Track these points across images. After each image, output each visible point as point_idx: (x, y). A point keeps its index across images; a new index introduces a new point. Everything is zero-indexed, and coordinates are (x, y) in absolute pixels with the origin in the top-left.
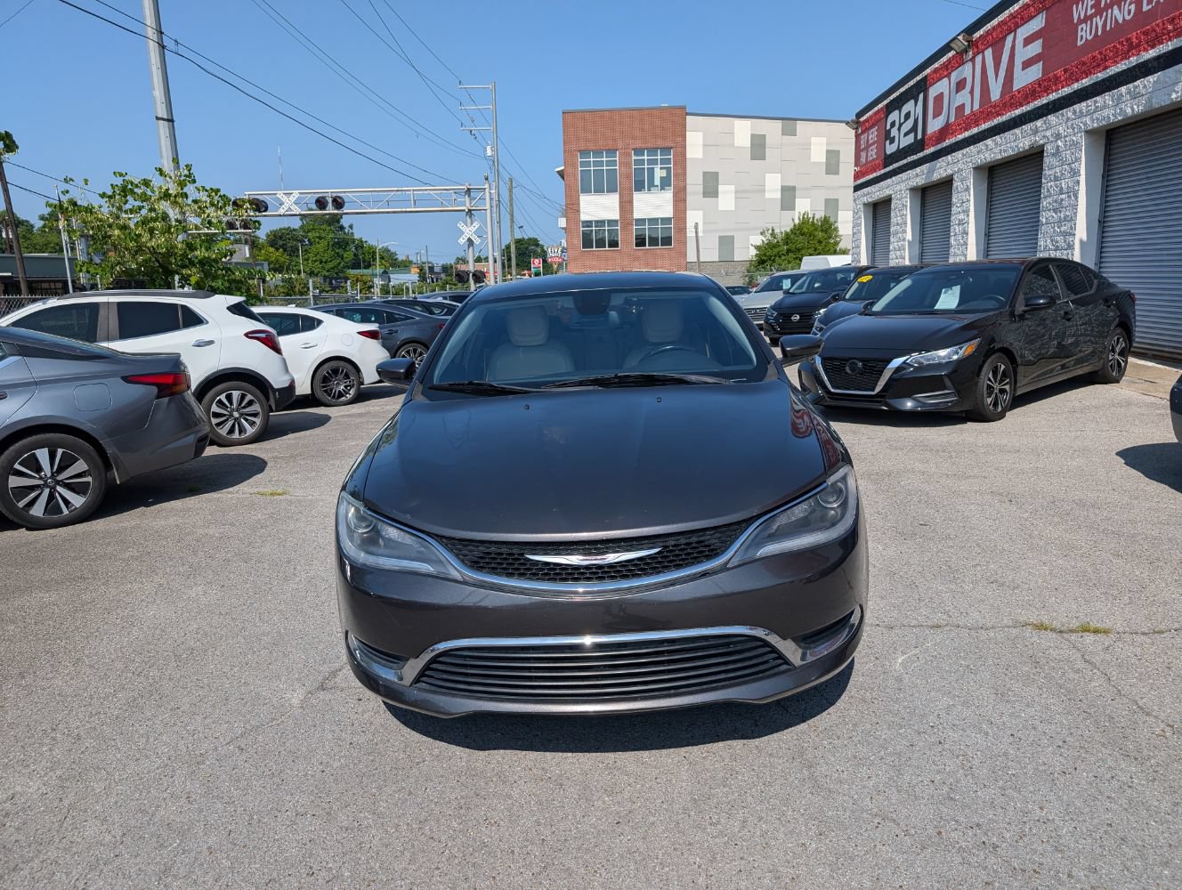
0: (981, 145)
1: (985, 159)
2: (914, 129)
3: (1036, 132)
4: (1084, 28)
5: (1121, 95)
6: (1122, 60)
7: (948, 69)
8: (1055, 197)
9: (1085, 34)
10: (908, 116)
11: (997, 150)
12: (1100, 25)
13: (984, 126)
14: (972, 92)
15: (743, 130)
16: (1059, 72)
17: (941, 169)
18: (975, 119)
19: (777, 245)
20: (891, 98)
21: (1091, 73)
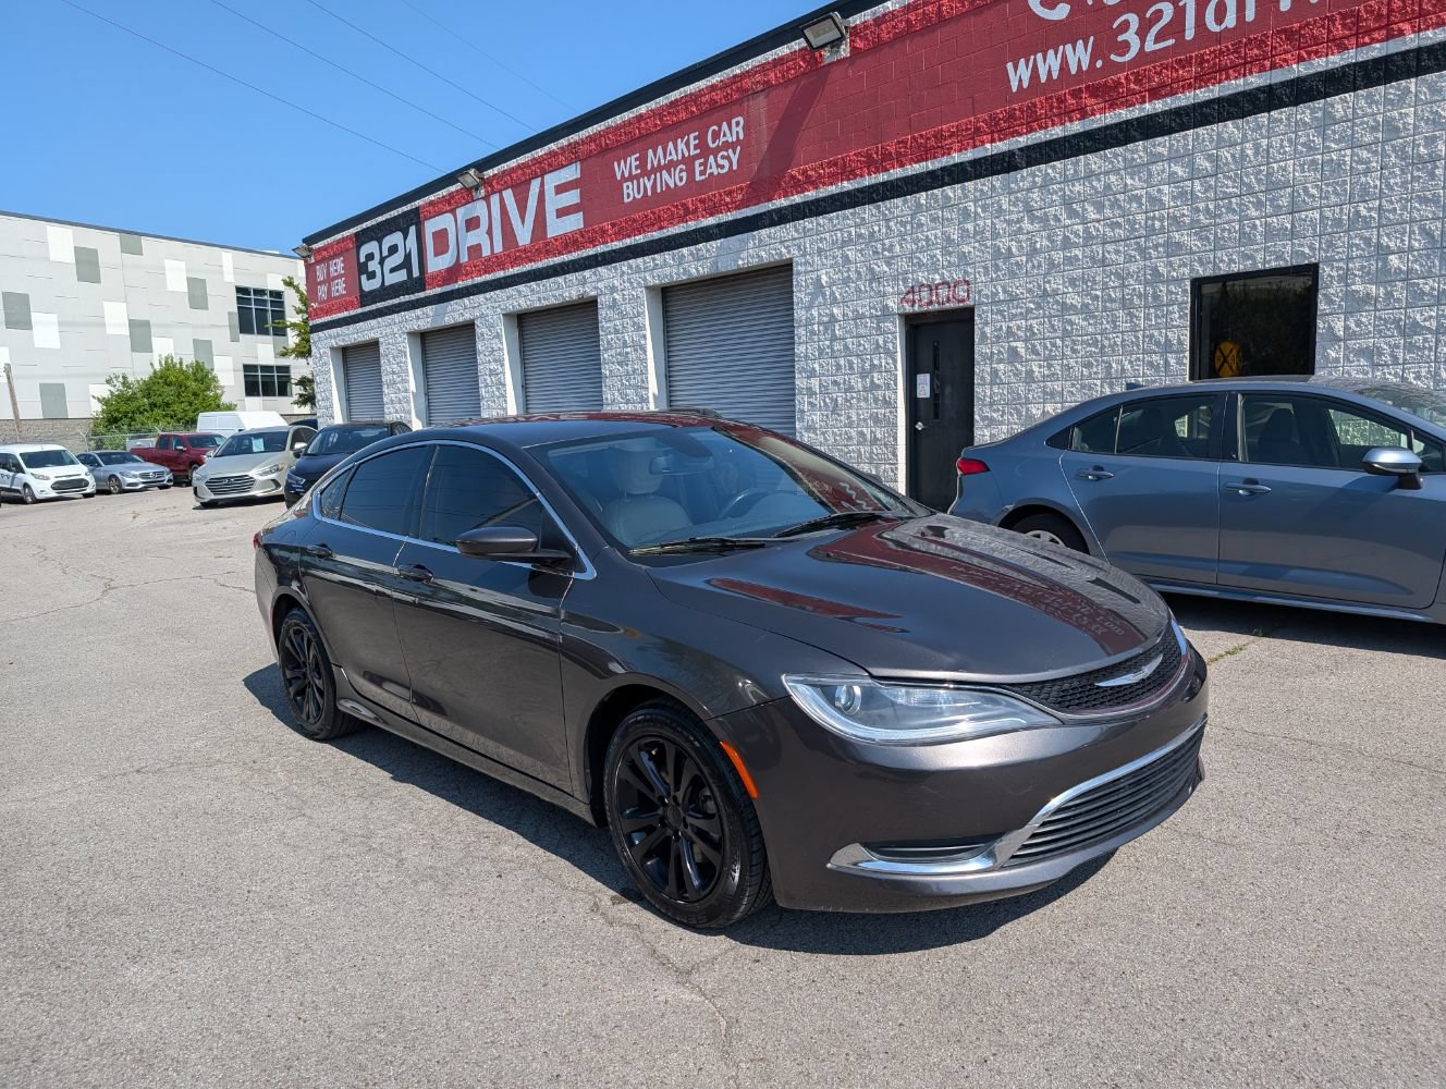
0: (510, 291)
1: (519, 305)
2: (406, 264)
3: (584, 282)
4: (631, 187)
5: (683, 255)
6: (679, 223)
7: (450, 205)
8: (618, 350)
9: (630, 192)
10: (393, 249)
11: (535, 297)
12: (649, 186)
13: (516, 270)
14: (490, 232)
15: (61, 241)
16: (607, 225)
17: (455, 313)
18: (496, 262)
19: (132, 398)
20: (364, 226)
21: (644, 231)
